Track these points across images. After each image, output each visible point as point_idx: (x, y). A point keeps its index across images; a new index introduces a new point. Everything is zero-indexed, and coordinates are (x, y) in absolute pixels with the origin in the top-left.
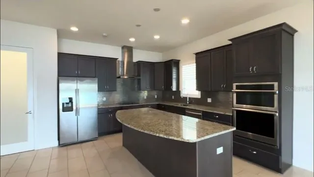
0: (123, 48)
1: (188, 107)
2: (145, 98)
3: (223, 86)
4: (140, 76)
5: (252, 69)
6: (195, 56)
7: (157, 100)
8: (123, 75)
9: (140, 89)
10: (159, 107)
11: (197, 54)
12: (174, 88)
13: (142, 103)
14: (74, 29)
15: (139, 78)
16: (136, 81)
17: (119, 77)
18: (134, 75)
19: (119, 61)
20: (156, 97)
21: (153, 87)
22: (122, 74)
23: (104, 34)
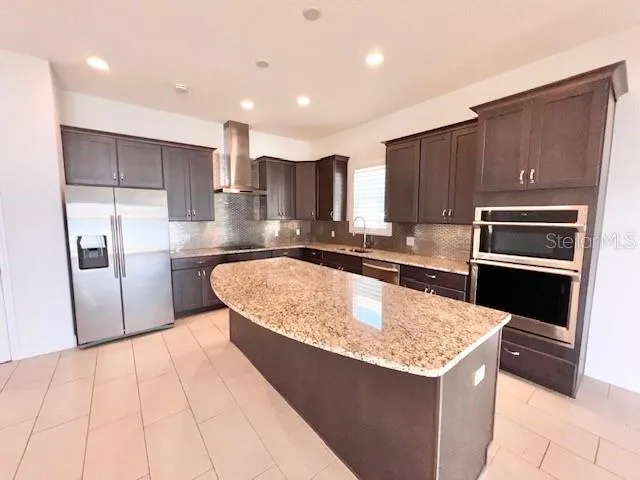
0: (227, 125)
1: (364, 255)
2: (277, 235)
3: (446, 214)
4: (265, 190)
5: (526, 176)
6: (384, 146)
7: (300, 239)
8: (229, 187)
9: (265, 217)
10: (305, 255)
11: (389, 143)
12: (337, 216)
13: (269, 246)
14: (98, 63)
15: (264, 193)
16: (257, 201)
17: (220, 191)
18: (251, 188)
19: (218, 155)
20: (298, 233)
21: (292, 213)
22: (227, 184)
23: (180, 86)
